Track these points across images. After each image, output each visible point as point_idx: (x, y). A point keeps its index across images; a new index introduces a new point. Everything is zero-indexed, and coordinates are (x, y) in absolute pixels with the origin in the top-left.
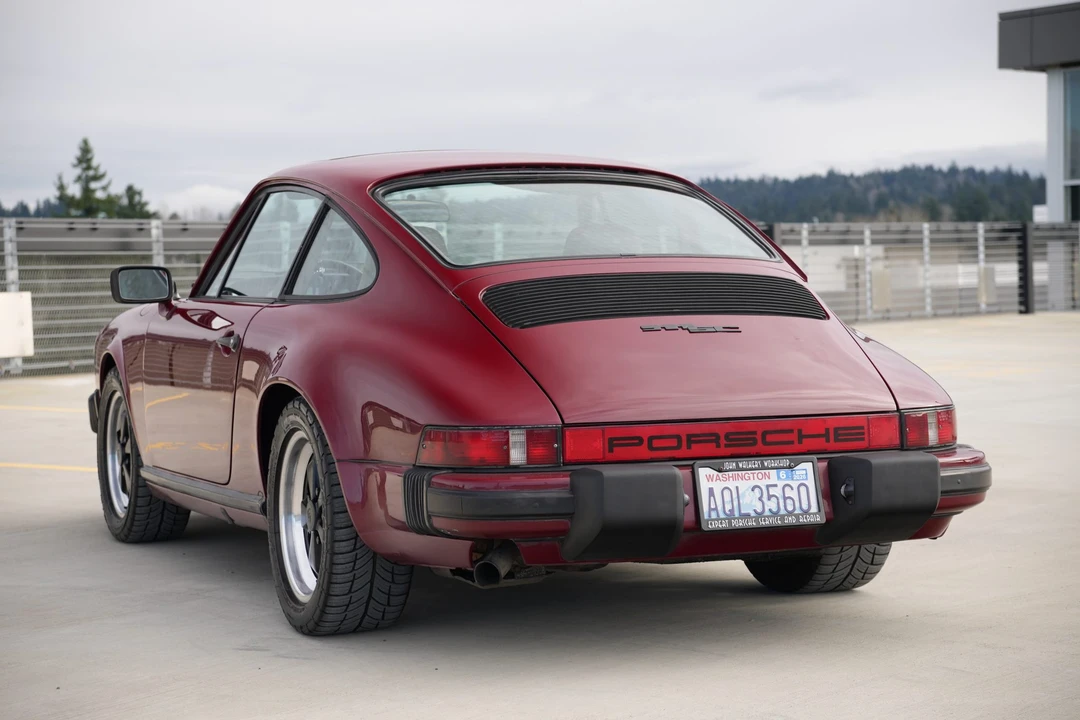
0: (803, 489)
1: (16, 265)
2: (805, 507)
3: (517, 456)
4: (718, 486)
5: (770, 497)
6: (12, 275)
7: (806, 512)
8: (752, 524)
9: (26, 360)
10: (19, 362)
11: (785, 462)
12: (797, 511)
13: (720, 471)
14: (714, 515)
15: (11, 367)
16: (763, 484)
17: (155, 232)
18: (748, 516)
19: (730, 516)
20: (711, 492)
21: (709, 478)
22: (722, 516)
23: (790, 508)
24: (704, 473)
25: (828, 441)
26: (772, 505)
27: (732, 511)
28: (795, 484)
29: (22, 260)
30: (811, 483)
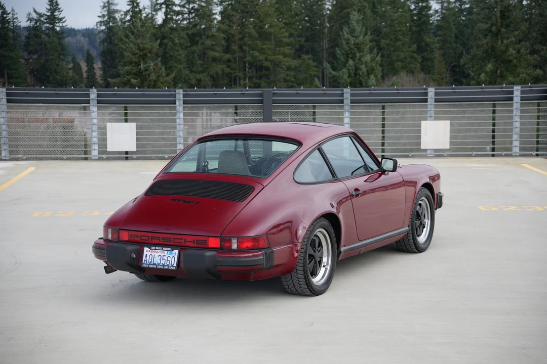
0: (173, 258)
2: (173, 264)
3: (110, 237)
4: (149, 254)
5: (163, 259)
7: (172, 266)
8: (155, 267)
11: (169, 249)
12: (170, 265)
13: (151, 249)
14: (145, 263)
16: (162, 255)
18: (155, 264)
19: (150, 264)
20: (147, 255)
21: (147, 251)
22: (148, 263)
23: (168, 264)
24: (146, 249)
25: (194, 244)
26: (163, 262)
27: (151, 262)
28: (171, 256)
30: (176, 257)
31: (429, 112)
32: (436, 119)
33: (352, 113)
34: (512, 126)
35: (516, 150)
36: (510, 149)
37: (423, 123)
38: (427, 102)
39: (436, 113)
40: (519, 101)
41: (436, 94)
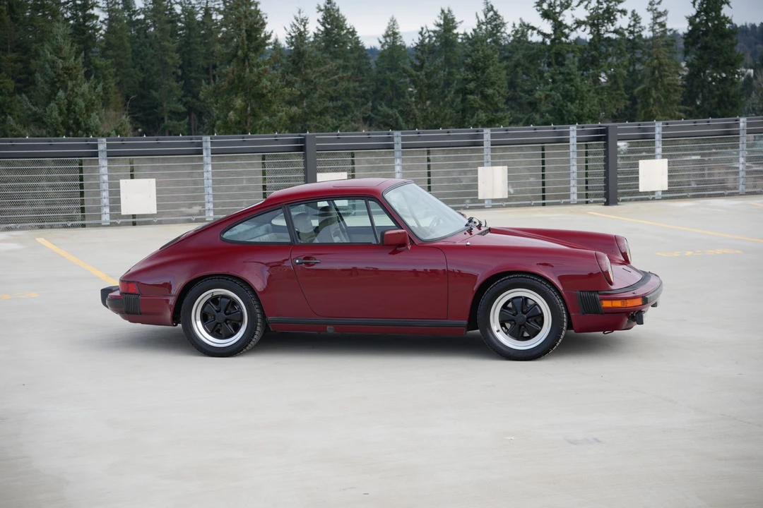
1: (661, 146)
6: (659, 150)
9: (664, 192)
10: (660, 193)
15: (656, 196)
17: (741, 124)
29: (664, 143)
31: (485, 157)
32: (494, 164)
33: (403, 161)
34: (569, 170)
35: (574, 197)
36: (568, 196)
37: (480, 169)
38: (483, 145)
39: (493, 157)
40: (575, 143)
41: (492, 136)
